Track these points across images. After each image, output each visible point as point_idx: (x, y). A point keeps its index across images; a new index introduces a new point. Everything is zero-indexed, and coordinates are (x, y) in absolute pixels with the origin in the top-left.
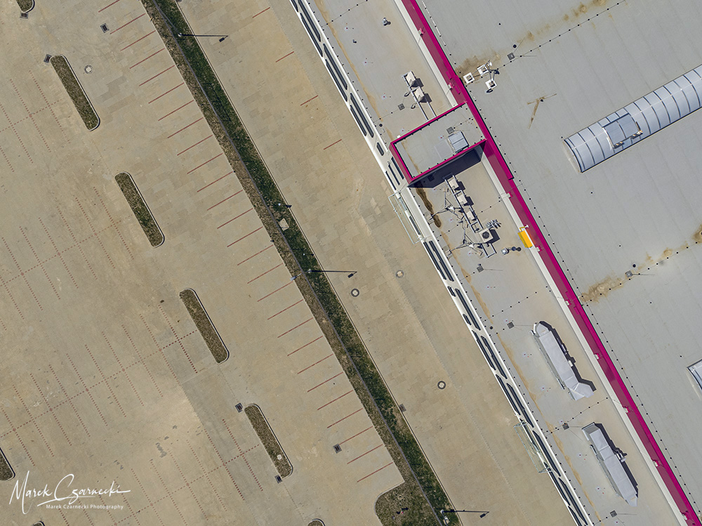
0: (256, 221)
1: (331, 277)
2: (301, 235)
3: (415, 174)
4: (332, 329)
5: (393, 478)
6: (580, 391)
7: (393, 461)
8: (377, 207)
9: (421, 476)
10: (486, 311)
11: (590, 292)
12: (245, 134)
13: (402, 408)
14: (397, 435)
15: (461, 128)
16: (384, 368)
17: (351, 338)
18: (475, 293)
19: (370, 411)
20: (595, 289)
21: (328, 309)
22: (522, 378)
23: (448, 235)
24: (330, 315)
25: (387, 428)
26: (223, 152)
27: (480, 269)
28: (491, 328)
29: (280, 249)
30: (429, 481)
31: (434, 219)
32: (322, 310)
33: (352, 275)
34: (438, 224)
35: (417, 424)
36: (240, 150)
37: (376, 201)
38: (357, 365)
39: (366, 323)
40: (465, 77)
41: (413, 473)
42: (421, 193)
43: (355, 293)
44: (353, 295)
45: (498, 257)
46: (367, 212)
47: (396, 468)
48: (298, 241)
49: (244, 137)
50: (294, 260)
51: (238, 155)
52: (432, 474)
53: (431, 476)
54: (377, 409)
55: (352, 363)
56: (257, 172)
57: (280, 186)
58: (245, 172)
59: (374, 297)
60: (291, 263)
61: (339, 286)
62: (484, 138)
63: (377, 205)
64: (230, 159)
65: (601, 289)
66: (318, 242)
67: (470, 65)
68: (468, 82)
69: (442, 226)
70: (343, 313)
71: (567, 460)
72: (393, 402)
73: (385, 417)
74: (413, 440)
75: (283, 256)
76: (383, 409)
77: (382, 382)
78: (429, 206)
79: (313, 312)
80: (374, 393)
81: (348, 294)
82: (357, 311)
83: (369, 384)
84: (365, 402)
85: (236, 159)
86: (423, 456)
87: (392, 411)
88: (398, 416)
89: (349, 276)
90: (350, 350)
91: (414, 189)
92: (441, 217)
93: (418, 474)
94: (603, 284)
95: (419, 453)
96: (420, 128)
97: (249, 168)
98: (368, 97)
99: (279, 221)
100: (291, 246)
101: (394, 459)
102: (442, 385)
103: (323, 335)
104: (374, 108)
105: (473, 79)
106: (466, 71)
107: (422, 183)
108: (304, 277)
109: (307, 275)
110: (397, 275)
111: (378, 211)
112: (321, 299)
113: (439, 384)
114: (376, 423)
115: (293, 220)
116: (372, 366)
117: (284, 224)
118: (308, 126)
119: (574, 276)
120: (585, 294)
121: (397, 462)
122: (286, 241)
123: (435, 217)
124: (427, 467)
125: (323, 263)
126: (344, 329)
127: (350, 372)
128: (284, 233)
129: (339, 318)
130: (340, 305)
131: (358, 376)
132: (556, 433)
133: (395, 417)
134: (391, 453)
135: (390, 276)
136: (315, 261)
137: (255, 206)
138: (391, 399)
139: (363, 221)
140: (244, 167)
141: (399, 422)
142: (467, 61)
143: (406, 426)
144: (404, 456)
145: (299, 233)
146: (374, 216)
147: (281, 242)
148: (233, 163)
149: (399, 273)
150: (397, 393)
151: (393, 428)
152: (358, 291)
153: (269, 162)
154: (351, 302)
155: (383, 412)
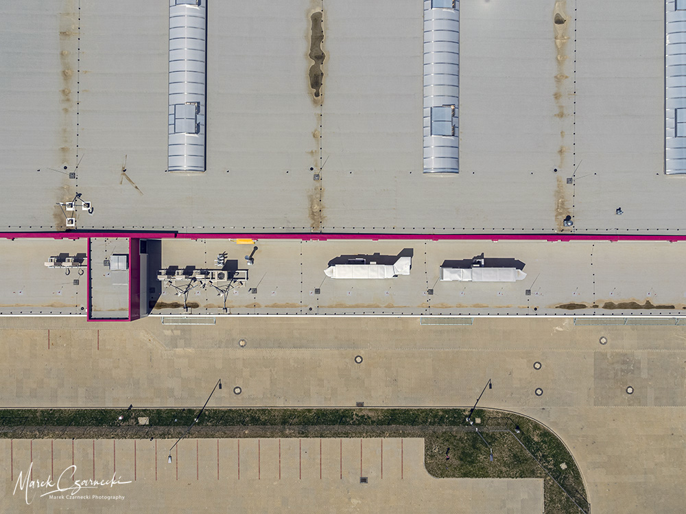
0: (127, 444)
1: (212, 404)
2: (161, 410)
4: (257, 428)
5: (416, 446)
7: (401, 438)
8: (174, 331)
9: (427, 420)
10: (293, 306)
11: (313, 219)
12: (47, 411)
13: (360, 405)
14: (381, 423)
15: (110, 252)
16: (316, 401)
17: (274, 416)
18: (272, 307)
19: (347, 435)
20: (313, 213)
21: (238, 423)
22: (369, 306)
23: (210, 302)
24: (244, 423)
25: (369, 428)
26: (51, 439)
27: (255, 291)
28: (311, 309)
29: (163, 436)
30: (436, 416)
31: (190, 307)
32: (236, 428)
33: (220, 385)
34: (195, 306)
35: (380, 398)
36: (58, 423)
37: (168, 330)
38: (300, 424)
39: (269, 396)
40: (67, 225)
41: (420, 426)
42: (161, 306)
43: (238, 391)
44: (239, 394)
45: (255, 273)
46: (173, 343)
47: (408, 439)
48: (164, 416)
49: (48, 413)
50: (179, 429)
51: (61, 428)
52: (431, 410)
53: (431, 412)
54: (348, 427)
55: (296, 428)
56: (85, 419)
57: (109, 404)
58: (80, 430)
59: (251, 376)
60: (180, 433)
61: (223, 401)
62: (128, 238)
63: (172, 330)
64: (60, 437)
65: (316, 208)
66: (175, 399)
67: (60, 214)
68: (73, 225)
69: (199, 303)
70: (249, 411)
71: (460, 306)
72: (351, 410)
73: (359, 424)
74: (392, 410)
75: (170, 436)
76: (351, 422)
77: (328, 410)
78: (176, 305)
79: (234, 437)
80: (333, 422)
81: (235, 398)
82: (254, 397)
83: (323, 422)
84: (336, 435)
85: (63, 431)
86: (411, 410)
87: (357, 415)
88: (364, 413)
89: (220, 388)
90: (284, 422)
91: (154, 310)
92: (190, 300)
93: (425, 422)
94: (312, 204)
95: (406, 411)
97: (78, 424)
98: (52, 306)
99: (138, 423)
100: (165, 425)
101: (399, 436)
102: (359, 360)
103: (258, 439)
104: (65, 306)
105: (74, 219)
106: (63, 221)
107: (152, 300)
108: (199, 428)
109: (198, 424)
110: (242, 346)
111: (178, 333)
112: (226, 423)
113: (356, 361)
114: (360, 435)
115: (144, 411)
116: (309, 411)
117: (143, 421)
118: (70, 353)
119: (291, 225)
120: (313, 224)
121: (404, 435)
122: (158, 427)
123: (188, 305)
124: (423, 411)
125: (195, 404)
126: (263, 418)
127: (303, 433)
128: (150, 425)
129: (251, 416)
130: (240, 410)
131: (311, 428)
132: (431, 303)
133: (364, 416)
134: (393, 436)
135: (240, 353)
136: (190, 411)
137: (113, 438)
138: (347, 410)
139: (179, 350)
140: (74, 428)
141: (370, 414)
142: (56, 216)
143: (377, 410)
144: (401, 426)
145: (159, 412)
146: (180, 339)
147: (157, 432)
148: (66, 436)
149: (242, 343)
150: (344, 401)
151: (373, 422)
152: (237, 388)
153: (82, 403)
154: (243, 399)
155: (354, 424)
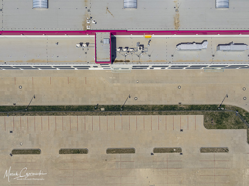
0: (97, 117)
1: (127, 104)
2: (109, 106)
3: (109, 60)
4: (143, 112)
5: (200, 118)
6: (205, 45)
7: (195, 115)
8: (113, 77)
9: (204, 109)
10: (164, 61)
11: (176, 26)
12: (68, 106)
13: (180, 103)
14: (187, 110)
15: (102, 38)
16: (164, 102)
17: (149, 107)
18: (156, 62)
19: (175, 114)
20: (175, 24)
21: (136, 110)
22: (191, 61)
23: (134, 60)
24: (138, 110)
25: (183, 111)
26: (70, 116)
27: (150, 56)
28: (170, 62)
29: (110, 114)
30: (207, 107)
32: (136, 112)
33: (130, 97)
35: (187, 101)
36: (72, 110)
37: (111, 77)
38: (159, 110)
39: (147, 100)
40: (87, 28)
41: (202, 111)
42: (116, 61)
43: (136, 99)
44: (136, 100)
45: (149, 49)
46: (113, 81)
47: (198, 115)
48: (110, 107)
49: (68, 107)
50: (115, 112)
51: (73, 112)
52: (206, 105)
53: (206, 106)
54: (176, 111)
55: (157, 112)
56: (82, 109)
57: (90, 104)
58: (80, 113)
59: (140, 93)
60: (116, 113)
61: (131, 102)
62: (109, 33)
63: (112, 77)
64: (73, 115)
65: (177, 22)
66: (114, 101)
67: (85, 25)
68: (89, 28)
69: (130, 60)
70: (140, 106)
71: (224, 61)
72: (177, 105)
73: (180, 110)
74: (192, 105)
75: (112, 115)
76: (177, 110)
77: (168, 105)
78: (121, 61)
79: (135, 115)
80: (171, 110)
81: (135, 101)
82: (142, 101)
83: (167, 110)
84: (172, 114)
85: (74, 113)
86: (198, 105)
87: (179, 107)
88: (182, 106)
89: (130, 98)
90: (153, 110)
91: (114, 63)
92: (127, 59)
93: (203, 110)
94: (175, 20)
95: (197, 106)
96: (96, 51)
97: (79, 110)
98: (77, 62)
99: (101, 110)
100: (110, 111)
101: (194, 115)
102: (179, 87)
103: (144, 115)
104: (82, 62)
105: (89, 26)
106: (86, 27)
107: (113, 59)
108: (122, 112)
109: (122, 110)
110: (137, 83)
111: (114, 78)
112: (132, 110)
113: (179, 88)
114: (180, 114)
115: (103, 106)
116: (162, 106)
117: (103, 109)
118: (76, 85)
119: (168, 28)
120: (175, 28)
121: (196, 114)
122: (108, 111)
123: (126, 61)
124: (203, 106)
125: (121, 103)
126: (145, 108)
127: (160, 114)
128: (105, 111)
129: (141, 108)
130: (137, 105)
131: (162, 112)
132: (214, 60)
133: (181, 107)
134: (192, 115)
135: (137, 85)
136: (119, 106)
137: (92, 115)
138: (175, 105)
139: (115, 84)
140: (78, 112)
141: (184, 107)
142: (83, 25)
143: (186, 105)
144: (195, 111)
145: (108, 106)
146: (115, 80)
147: (107, 113)
148: (75, 115)
149: (137, 81)
150: (174, 102)
151: (185, 110)
152: (136, 97)
153: (80, 103)
154: (138, 101)
155: (178, 110)
